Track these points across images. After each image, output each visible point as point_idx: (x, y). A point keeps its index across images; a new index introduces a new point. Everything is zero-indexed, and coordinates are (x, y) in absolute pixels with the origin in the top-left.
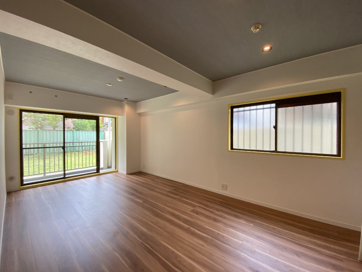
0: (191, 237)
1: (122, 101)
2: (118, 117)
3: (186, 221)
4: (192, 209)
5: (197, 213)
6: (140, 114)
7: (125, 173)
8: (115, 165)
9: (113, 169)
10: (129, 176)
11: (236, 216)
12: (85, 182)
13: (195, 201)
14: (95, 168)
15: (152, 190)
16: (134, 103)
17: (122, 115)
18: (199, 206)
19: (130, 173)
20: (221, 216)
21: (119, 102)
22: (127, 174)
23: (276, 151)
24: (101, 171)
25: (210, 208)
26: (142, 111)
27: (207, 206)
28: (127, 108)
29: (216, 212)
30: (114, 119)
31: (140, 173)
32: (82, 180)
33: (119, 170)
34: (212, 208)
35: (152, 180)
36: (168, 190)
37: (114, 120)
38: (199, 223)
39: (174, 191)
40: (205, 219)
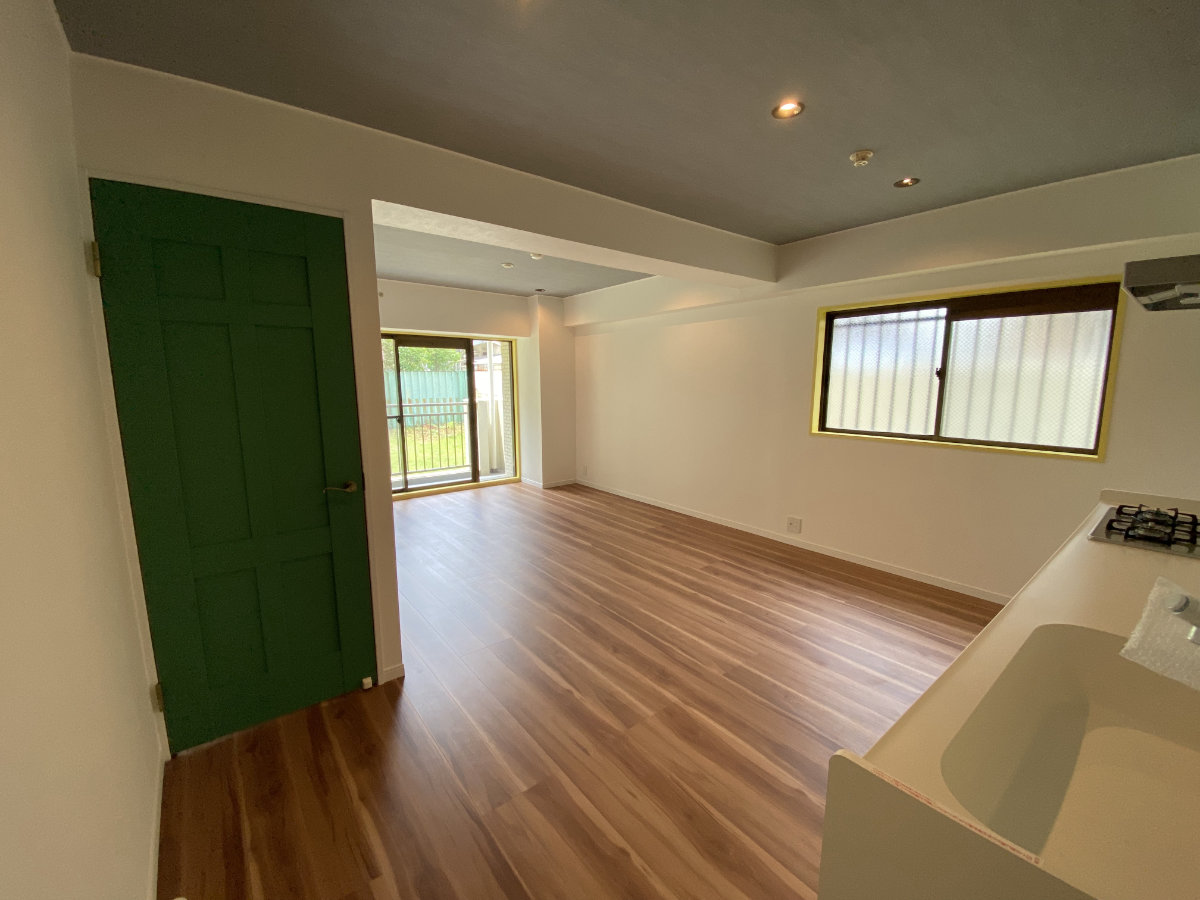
0: (699, 607)
1: (527, 295)
2: (516, 340)
3: (690, 584)
4: (706, 564)
5: (717, 573)
6: (574, 331)
7: (540, 484)
8: (512, 465)
9: (508, 474)
10: (550, 492)
11: (809, 585)
12: (452, 500)
13: (715, 552)
14: (469, 470)
15: (612, 525)
16: (559, 301)
17: (528, 334)
18: (723, 562)
19: (552, 487)
20: (772, 583)
21: (520, 300)
22: (546, 488)
23: (937, 436)
24: (483, 479)
25: (750, 567)
26: (580, 320)
27: (743, 562)
28: (541, 315)
29: (762, 574)
30: (507, 344)
31: (574, 488)
32: (444, 496)
33: (523, 479)
34: (755, 566)
35: (609, 504)
36: (650, 526)
37: (508, 348)
38: (721, 589)
39: (665, 531)
40: (733, 584)
